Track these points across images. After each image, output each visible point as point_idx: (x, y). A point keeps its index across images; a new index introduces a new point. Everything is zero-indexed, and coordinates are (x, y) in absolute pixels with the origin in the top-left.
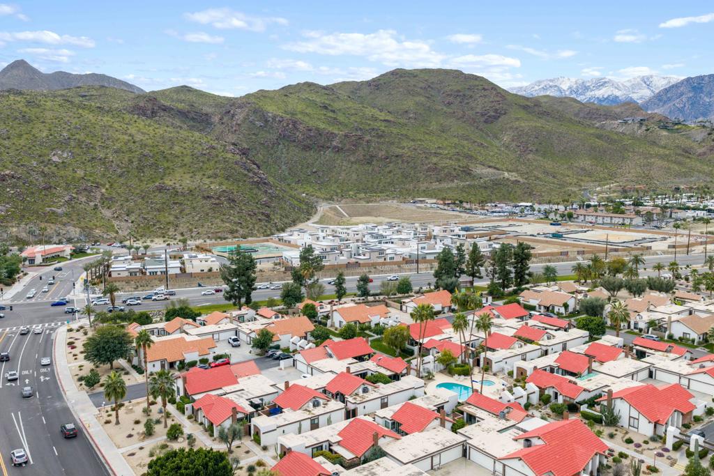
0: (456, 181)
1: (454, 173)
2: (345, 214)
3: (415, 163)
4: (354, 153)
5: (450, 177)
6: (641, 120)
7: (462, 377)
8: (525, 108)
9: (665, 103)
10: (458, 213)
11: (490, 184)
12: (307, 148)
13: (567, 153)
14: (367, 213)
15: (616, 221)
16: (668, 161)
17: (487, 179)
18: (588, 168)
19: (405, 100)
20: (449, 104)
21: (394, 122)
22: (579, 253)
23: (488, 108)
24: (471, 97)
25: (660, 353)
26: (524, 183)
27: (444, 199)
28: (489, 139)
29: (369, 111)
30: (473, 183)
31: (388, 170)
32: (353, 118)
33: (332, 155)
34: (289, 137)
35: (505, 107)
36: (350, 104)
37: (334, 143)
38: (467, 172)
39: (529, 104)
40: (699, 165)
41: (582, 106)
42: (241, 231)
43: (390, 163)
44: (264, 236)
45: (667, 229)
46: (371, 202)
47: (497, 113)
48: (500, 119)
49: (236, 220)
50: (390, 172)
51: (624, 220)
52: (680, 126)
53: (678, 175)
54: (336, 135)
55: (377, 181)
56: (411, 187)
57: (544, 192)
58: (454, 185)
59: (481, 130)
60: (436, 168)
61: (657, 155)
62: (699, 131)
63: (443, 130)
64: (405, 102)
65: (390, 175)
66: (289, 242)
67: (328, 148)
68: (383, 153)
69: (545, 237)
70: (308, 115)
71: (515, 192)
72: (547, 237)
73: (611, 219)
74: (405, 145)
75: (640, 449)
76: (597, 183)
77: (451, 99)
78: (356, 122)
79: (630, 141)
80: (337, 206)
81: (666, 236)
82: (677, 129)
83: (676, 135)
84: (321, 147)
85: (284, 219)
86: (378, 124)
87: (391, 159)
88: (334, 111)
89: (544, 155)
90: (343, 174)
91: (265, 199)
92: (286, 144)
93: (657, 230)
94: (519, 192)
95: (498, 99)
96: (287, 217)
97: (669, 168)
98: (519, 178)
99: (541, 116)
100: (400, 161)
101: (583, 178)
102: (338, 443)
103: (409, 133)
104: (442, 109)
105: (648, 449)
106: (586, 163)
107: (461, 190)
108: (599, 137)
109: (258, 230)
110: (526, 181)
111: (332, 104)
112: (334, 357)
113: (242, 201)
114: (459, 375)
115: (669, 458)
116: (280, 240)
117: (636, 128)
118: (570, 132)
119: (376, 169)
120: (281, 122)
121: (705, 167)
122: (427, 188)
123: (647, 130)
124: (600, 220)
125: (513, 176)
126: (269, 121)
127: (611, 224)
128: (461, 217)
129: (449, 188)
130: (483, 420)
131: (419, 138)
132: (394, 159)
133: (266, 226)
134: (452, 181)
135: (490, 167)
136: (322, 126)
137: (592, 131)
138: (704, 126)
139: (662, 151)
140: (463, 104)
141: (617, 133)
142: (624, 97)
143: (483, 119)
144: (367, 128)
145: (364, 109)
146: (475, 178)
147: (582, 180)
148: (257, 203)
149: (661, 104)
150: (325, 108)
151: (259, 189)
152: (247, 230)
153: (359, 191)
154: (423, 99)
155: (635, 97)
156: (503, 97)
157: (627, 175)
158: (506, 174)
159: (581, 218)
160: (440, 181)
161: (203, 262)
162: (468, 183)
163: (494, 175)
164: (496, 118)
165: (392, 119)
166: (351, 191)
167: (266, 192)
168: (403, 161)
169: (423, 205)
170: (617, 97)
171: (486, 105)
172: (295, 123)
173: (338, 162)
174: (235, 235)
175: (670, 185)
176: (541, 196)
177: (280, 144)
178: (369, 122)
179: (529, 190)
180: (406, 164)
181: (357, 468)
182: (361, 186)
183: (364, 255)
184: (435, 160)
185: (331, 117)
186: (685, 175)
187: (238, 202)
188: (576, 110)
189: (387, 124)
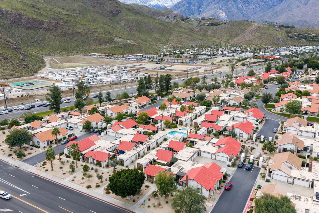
0: (108, 45)
1: (107, 41)
2: (58, 62)
3: (87, 36)
4: (56, 31)
5: (105, 43)
6: (174, 17)
7: (175, 129)
8: (129, 10)
9: (178, 8)
10: (113, 60)
11: (123, 46)
12: (29, 28)
13: (149, 31)
14: (69, 61)
15: (179, 61)
16: (187, 35)
17: (121, 44)
18: (158, 38)
19: (73, 4)
20: (94, 7)
21: (71, 15)
22: (176, 76)
23: (113, 9)
24: (104, 4)
25: (233, 111)
26: (137, 45)
27: (105, 53)
28: (115, 24)
29: (57, 10)
30: (115, 45)
31: (74, 39)
32: (49, 13)
33: (44, 32)
34: (17, 22)
35: (120, 9)
36: (46, 5)
37: (44, 26)
38: (112, 41)
39: (130, 8)
40: (198, 36)
41: (149, 9)
42: (17, 74)
43: (75, 36)
44: (29, 76)
45: (198, 63)
46: (70, 55)
47: (117, 12)
48: (119, 15)
49: (12, 68)
50: (76, 41)
51: (182, 61)
52: (188, 20)
53: (191, 41)
54: (44, 22)
55: (70, 45)
56: (87, 47)
57: (146, 49)
58: (107, 46)
59: (111, 20)
60: (98, 39)
61: (183, 32)
62: (196, 22)
63: (94, 19)
64: (73, 5)
65: (76, 42)
66: (48, 78)
67: (41, 28)
68: (71, 31)
69: (158, 69)
70: (25, 11)
71: (134, 49)
72: (159, 69)
73: (178, 60)
74: (79, 27)
75: (246, 143)
76: (163, 44)
77: (95, 4)
78: (51, 15)
79: (172, 26)
80: (54, 58)
81: (201, 67)
82: (188, 21)
83: (187, 23)
84: (37, 28)
85: (34, 67)
86: (63, 16)
87: (75, 34)
88: (38, 9)
89: (139, 32)
90: (51, 42)
91: (22, 57)
92: (17, 26)
93: (195, 64)
94: (136, 49)
95: (117, 5)
96: (35, 65)
97: (188, 38)
98: (134, 43)
99: (136, 14)
100: (80, 35)
101: (157, 42)
102: (157, 159)
103: (80, 21)
104: (92, 9)
105: (249, 142)
106: (156, 35)
107: (111, 49)
108: (160, 24)
109: (25, 73)
110: (138, 44)
111: (36, 5)
112: (125, 128)
113: (11, 58)
114: (174, 128)
115: (256, 144)
116: (42, 78)
117: (172, 20)
118: (149, 22)
119: (68, 39)
120: (11, 14)
121: (200, 37)
122: (95, 48)
123: (177, 21)
124: (173, 61)
125: (132, 42)
126: (4, 13)
127: (178, 62)
128: (116, 62)
129: (105, 48)
130: (198, 142)
131: (85, 24)
132: (76, 34)
133: (28, 71)
134: (106, 45)
135: (120, 38)
136: (35, 17)
137: (157, 21)
138: (197, 20)
139: (184, 30)
140: (101, 7)
141: (166, 22)
142: (162, 5)
143: (111, 15)
144: (58, 18)
145: (54, 8)
146: (116, 43)
147: (157, 43)
148: (18, 59)
149: (177, 9)
150: (33, 7)
151: (17, 52)
152: (19, 74)
153: (62, 50)
154: (82, 4)
155: (166, 5)
156: (119, 4)
157: (173, 41)
158: (129, 41)
159: (166, 60)
160: (100, 45)
161: (17, 92)
162: (113, 45)
163: (123, 42)
164: (117, 14)
165: (70, 14)
166: (57, 50)
167: (21, 53)
168: (81, 35)
169: (96, 56)
170: (159, 5)
171: (112, 8)
172: (20, 15)
173: (48, 36)
174: (14, 76)
175: (189, 45)
176: (145, 51)
177: (13, 26)
178: (58, 15)
179: (140, 48)
180: (83, 37)
181: (173, 165)
182: (62, 48)
183: (94, 83)
184: (97, 35)
185: (37, 12)
186: (194, 40)
187: (9, 59)
188: (147, 11)
189: (67, 16)
